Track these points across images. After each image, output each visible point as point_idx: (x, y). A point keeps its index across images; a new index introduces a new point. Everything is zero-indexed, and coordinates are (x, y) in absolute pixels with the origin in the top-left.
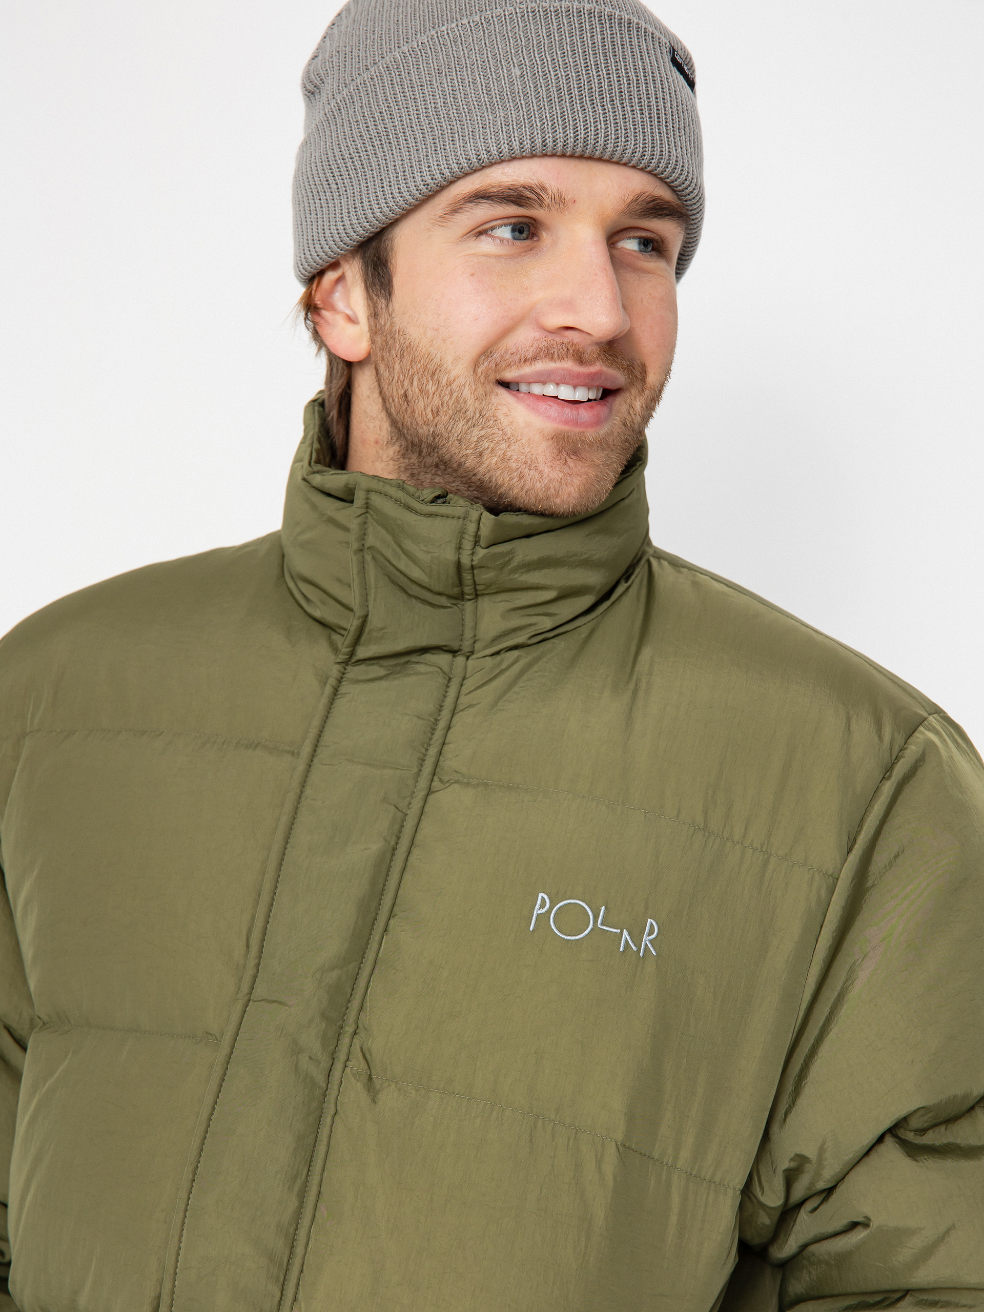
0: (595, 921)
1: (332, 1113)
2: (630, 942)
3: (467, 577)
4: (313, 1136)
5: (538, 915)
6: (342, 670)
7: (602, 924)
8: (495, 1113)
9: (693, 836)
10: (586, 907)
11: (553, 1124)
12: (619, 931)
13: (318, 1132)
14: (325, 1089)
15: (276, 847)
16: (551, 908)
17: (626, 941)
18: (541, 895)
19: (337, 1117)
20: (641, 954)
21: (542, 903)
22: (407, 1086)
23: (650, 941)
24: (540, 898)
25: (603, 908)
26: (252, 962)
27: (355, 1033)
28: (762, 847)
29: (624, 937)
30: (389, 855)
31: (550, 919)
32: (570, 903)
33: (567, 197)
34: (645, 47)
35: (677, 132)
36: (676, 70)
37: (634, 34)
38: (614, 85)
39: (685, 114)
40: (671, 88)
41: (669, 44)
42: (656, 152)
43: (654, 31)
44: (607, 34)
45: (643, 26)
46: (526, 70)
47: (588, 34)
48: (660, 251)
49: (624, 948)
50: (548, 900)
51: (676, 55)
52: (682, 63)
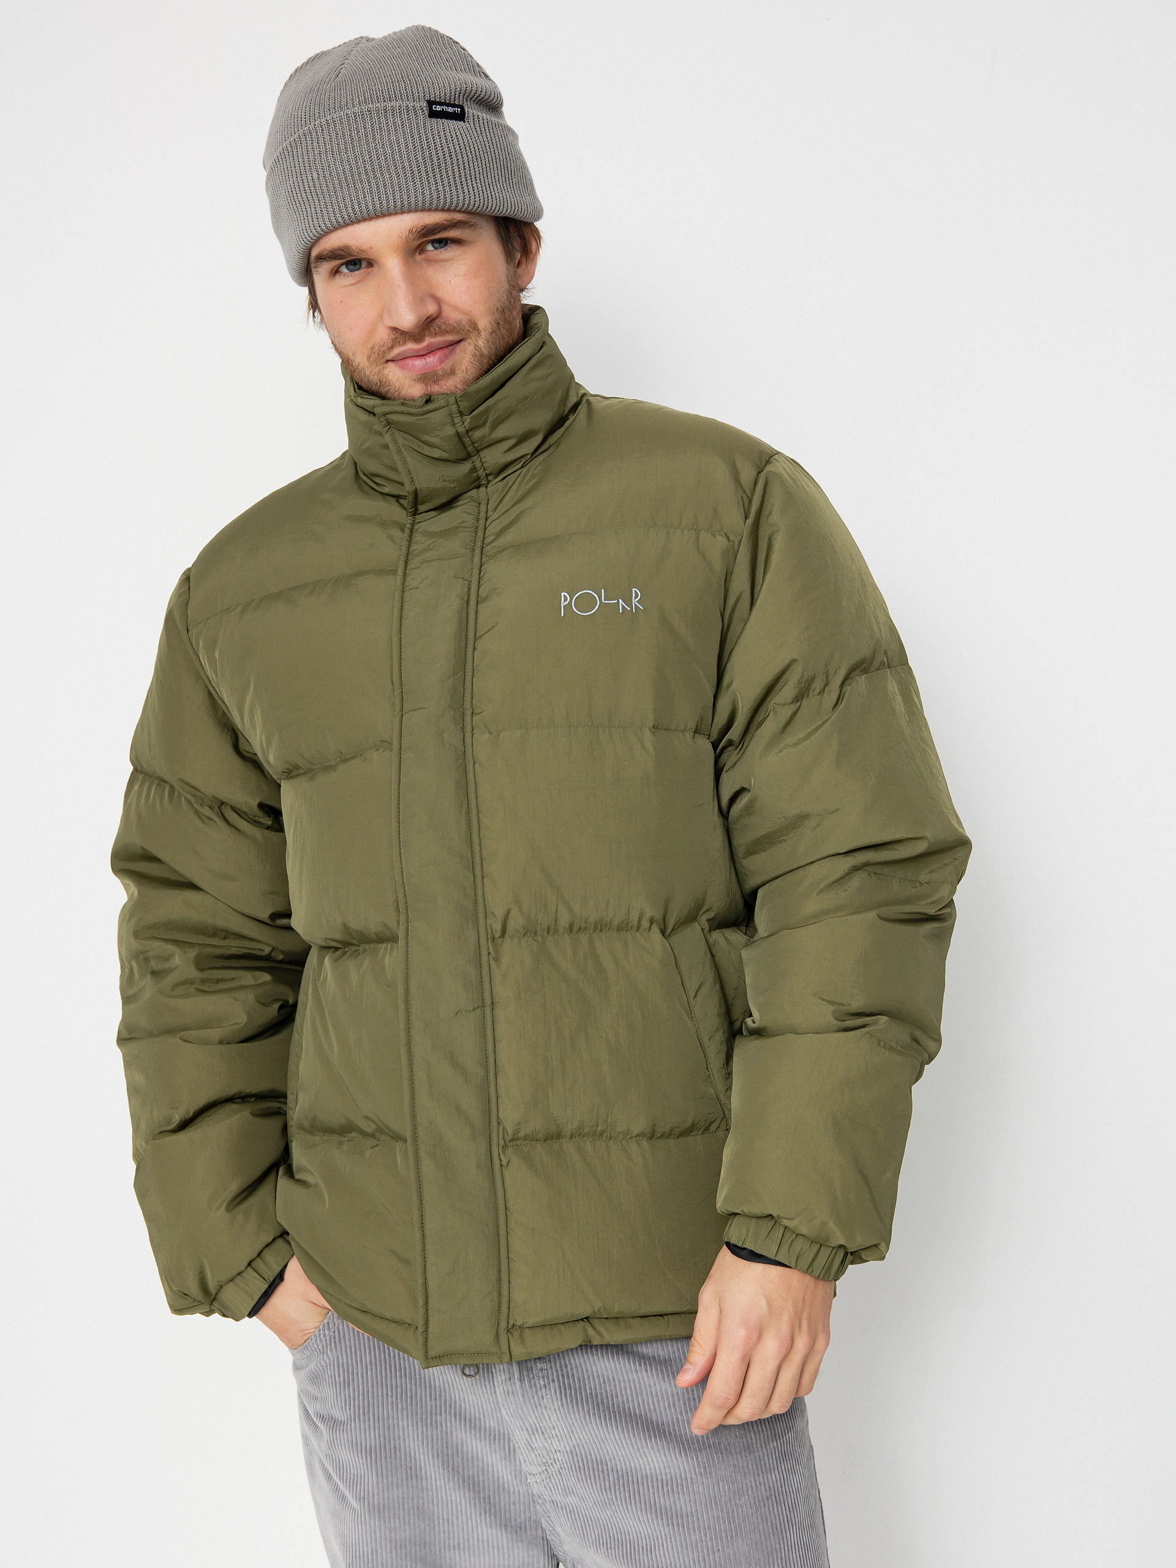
0: (601, 600)
1: (472, 763)
2: (625, 606)
3: (466, 440)
4: (464, 780)
5: (564, 606)
6: (413, 519)
7: (605, 600)
9: (648, 532)
10: (592, 593)
12: (616, 601)
13: (467, 777)
14: (464, 751)
15: (396, 624)
16: (571, 600)
17: (623, 606)
18: (562, 594)
19: (476, 765)
20: (634, 611)
21: (565, 598)
23: (637, 601)
24: (562, 596)
25: (602, 590)
26: (397, 692)
27: (473, 713)
28: (693, 526)
29: (620, 604)
30: (465, 605)
31: (572, 606)
32: (582, 594)
33: (365, 247)
34: (399, 122)
35: (431, 175)
36: (434, 120)
37: (390, 115)
38: (376, 164)
39: (441, 154)
40: (423, 143)
41: (425, 104)
42: (413, 200)
43: (408, 104)
44: (369, 126)
45: (397, 105)
46: (321, 173)
47: (356, 132)
48: (457, 242)
49: (622, 610)
50: (568, 596)
51: (435, 108)
52: (445, 108)
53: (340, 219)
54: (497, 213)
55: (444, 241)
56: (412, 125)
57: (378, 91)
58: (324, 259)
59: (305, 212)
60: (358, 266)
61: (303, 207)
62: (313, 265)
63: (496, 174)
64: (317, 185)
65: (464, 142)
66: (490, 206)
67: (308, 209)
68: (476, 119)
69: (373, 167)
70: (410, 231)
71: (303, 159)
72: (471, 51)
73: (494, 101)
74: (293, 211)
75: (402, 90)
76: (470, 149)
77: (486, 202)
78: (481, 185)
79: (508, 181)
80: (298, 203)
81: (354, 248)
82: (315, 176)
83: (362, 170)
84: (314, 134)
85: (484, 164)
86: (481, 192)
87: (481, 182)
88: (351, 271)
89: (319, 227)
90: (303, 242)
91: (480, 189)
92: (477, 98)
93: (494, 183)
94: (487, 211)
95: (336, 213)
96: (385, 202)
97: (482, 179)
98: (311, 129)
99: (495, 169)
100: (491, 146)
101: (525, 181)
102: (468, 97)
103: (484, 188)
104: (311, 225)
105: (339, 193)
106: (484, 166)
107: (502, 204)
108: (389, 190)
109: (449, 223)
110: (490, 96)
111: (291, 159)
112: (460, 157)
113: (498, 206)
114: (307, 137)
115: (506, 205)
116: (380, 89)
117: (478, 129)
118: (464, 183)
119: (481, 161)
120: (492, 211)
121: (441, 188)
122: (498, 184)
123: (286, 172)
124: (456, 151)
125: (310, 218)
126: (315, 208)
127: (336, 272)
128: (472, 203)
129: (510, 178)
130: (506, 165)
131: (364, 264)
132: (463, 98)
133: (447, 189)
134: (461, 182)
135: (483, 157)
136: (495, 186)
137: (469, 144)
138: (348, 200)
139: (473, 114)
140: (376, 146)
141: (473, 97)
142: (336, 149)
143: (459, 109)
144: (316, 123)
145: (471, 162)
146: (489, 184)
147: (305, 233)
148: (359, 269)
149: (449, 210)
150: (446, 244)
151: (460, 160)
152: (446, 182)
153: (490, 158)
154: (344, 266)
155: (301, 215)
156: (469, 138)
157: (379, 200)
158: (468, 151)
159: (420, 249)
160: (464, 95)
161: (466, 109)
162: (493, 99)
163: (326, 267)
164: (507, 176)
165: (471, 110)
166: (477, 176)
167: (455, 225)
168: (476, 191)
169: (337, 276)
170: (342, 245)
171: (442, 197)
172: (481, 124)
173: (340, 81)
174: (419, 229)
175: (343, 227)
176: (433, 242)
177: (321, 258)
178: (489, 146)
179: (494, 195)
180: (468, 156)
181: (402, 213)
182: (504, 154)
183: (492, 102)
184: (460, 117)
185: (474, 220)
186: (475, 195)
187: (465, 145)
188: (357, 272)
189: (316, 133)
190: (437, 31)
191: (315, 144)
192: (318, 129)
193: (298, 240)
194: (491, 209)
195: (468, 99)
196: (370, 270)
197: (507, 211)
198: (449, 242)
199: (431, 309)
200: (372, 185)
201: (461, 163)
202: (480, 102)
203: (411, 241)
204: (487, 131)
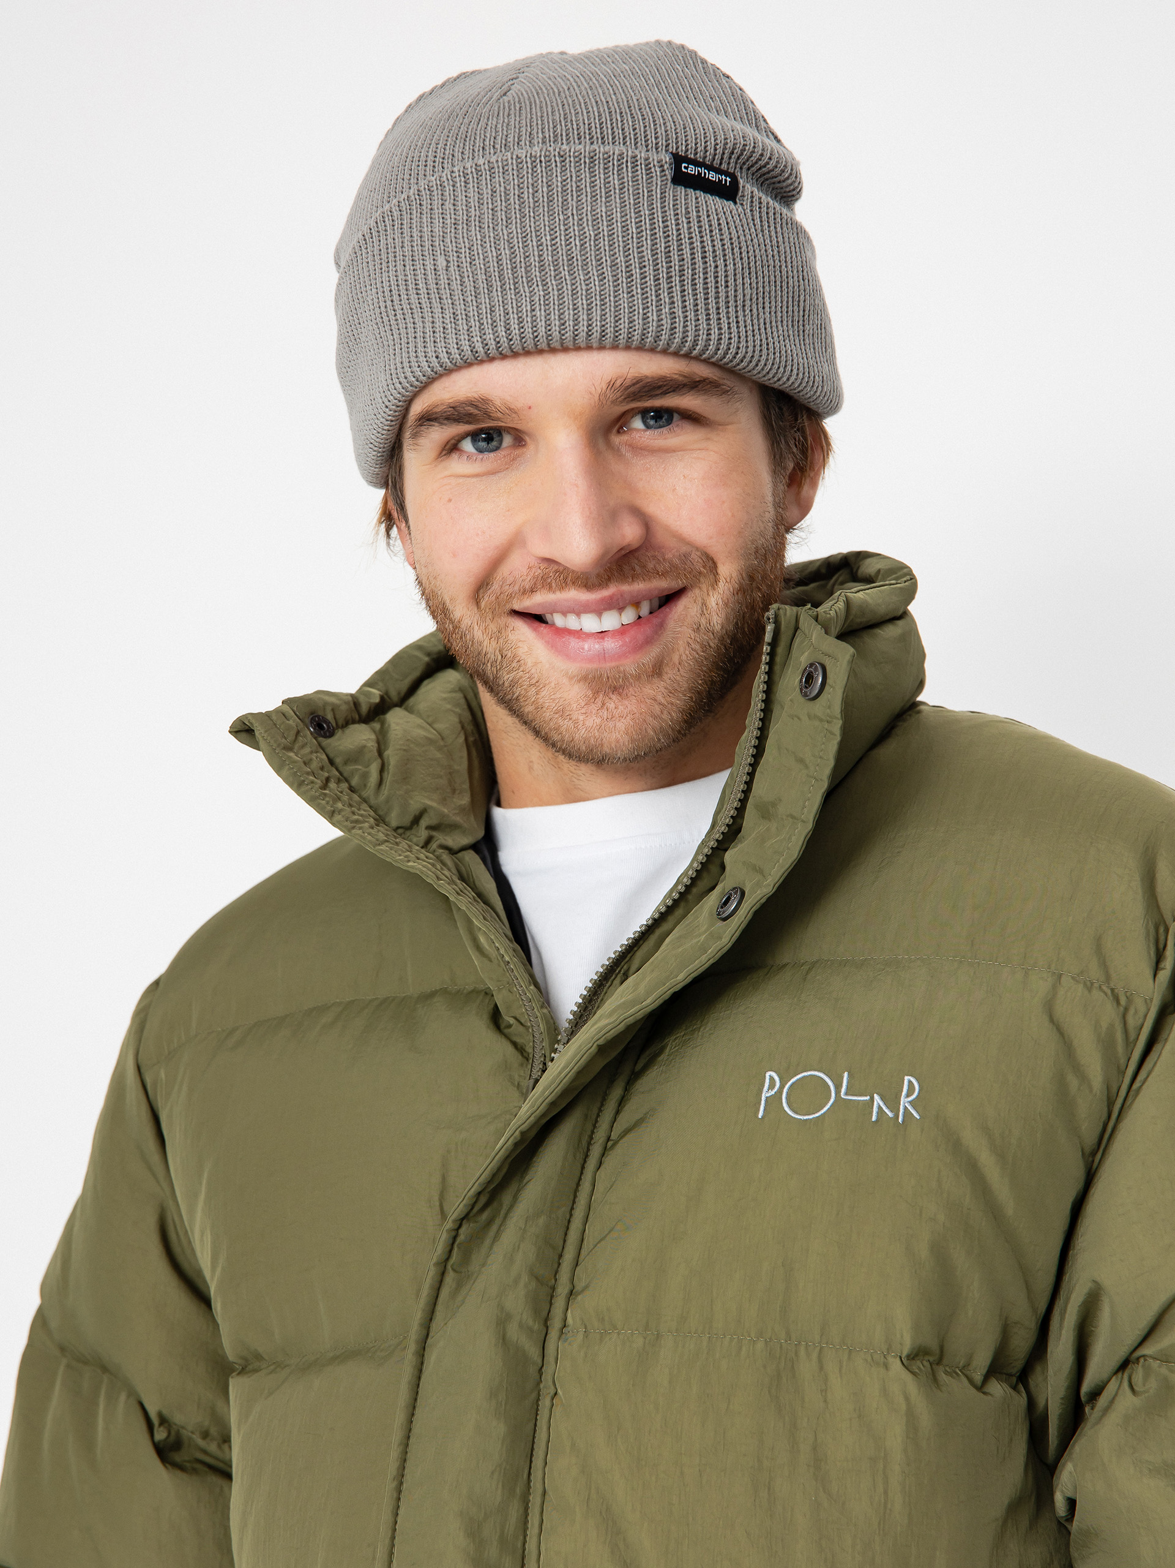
0: (838, 1092)
1: (551, 1393)
2: (884, 1108)
4: (532, 1425)
5: (767, 1097)
7: (846, 1094)
8: (744, 1349)
10: (825, 1077)
11: (819, 1348)
12: (868, 1098)
13: (536, 1420)
14: (540, 1366)
16: (782, 1087)
17: (880, 1108)
18: (768, 1074)
20: (900, 1120)
21: (771, 1083)
22: (632, 1335)
23: (910, 1102)
24: (768, 1078)
25: (846, 1074)
27: (571, 1292)
29: (875, 1103)
31: (781, 1099)
32: (804, 1077)
33: (518, 404)
34: (616, 182)
35: (664, 285)
36: (681, 190)
37: (599, 169)
38: (562, 251)
39: (687, 251)
40: (656, 226)
41: (667, 158)
42: (624, 325)
43: (637, 152)
44: (557, 182)
45: (617, 152)
46: (453, 258)
47: (531, 190)
48: (693, 418)
49: (878, 1116)
50: (777, 1078)
51: (685, 167)
52: (703, 171)
53: (479, 347)
54: (769, 380)
55: (666, 417)
56: (641, 191)
57: (581, 124)
58: (435, 419)
59: (411, 330)
60: (495, 443)
61: (409, 320)
62: (407, 434)
63: (779, 308)
64: (443, 281)
65: (731, 239)
66: (762, 363)
67: (419, 324)
68: (756, 203)
69: (555, 258)
70: (611, 385)
71: (421, 231)
72: (752, 93)
73: (790, 181)
74: (387, 328)
75: (626, 129)
76: (741, 253)
77: (757, 352)
78: (752, 320)
79: (796, 327)
80: (399, 312)
81: (498, 403)
82: (441, 262)
83: (534, 260)
84: (448, 188)
85: (761, 284)
86: (750, 333)
87: (752, 316)
88: (480, 451)
89: (437, 357)
90: (398, 386)
91: (750, 327)
92: (760, 169)
93: (774, 323)
94: (755, 372)
95: (474, 334)
96: (571, 323)
97: (755, 310)
98: (445, 179)
99: (779, 298)
100: (777, 257)
101: (823, 335)
102: (744, 163)
103: (756, 327)
104: (421, 354)
105: (484, 299)
106: (761, 289)
107: (783, 363)
108: (582, 302)
109: (686, 381)
110: (783, 171)
111: (397, 232)
112: (721, 263)
113: (776, 366)
114: (435, 193)
115: (789, 368)
116: (586, 122)
117: (758, 221)
118: (723, 310)
119: (757, 278)
120: (764, 372)
121: (679, 313)
122: (780, 327)
123: (384, 256)
124: (714, 251)
125: (420, 340)
126: (433, 322)
127: (451, 448)
128: (733, 350)
129: (801, 322)
130: (796, 298)
131: (507, 440)
132: (736, 163)
133: (691, 315)
134: (718, 308)
135: (760, 273)
136: (774, 329)
137: (739, 243)
138: (499, 311)
139: (752, 192)
140: (567, 219)
141: (752, 166)
142: (487, 218)
143: (728, 179)
144: (456, 169)
145: (739, 276)
146: (765, 324)
147: (407, 369)
148: (497, 448)
149: (687, 356)
150: (669, 421)
151: (721, 268)
152: (690, 303)
153: (772, 277)
154: (469, 440)
155: (403, 335)
156: (741, 232)
157: (560, 319)
158: (737, 255)
159: (619, 424)
160: (738, 158)
161: (741, 182)
162: (788, 178)
163: (438, 435)
164: (796, 318)
165: (747, 187)
166: (748, 303)
167: (693, 385)
168: (742, 329)
169: (455, 456)
170: (476, 396)
171: (680, 329)
172: (764, 215)
173: (509, 102)
174: (628, 383)
175: (482, 362)
176: (644, 413)
177: (428, 418)
178: (773, 256)
179: (771, 345)
180: (734, 264)
181: (601, 348)
182: (796, 278)
183: (784, 184)
184: (729, 192)
185: (728, 382)
186: (739, 337)
187: (732, 244)
188: (492, 455)
189: (454, 186)
190: (695, 52)
191: (448, 205)
192: (458, 179)
193: (390, 381)
194: (763, 369)
195: (745, 166)
196: (517, 452)
197: (788, 379)
198: (676, 416)
199: (630, 532)
200: (550, 289)
201: (721, 274)
202: (762, 179)
203: (609, 403)
204: (772, 228)
